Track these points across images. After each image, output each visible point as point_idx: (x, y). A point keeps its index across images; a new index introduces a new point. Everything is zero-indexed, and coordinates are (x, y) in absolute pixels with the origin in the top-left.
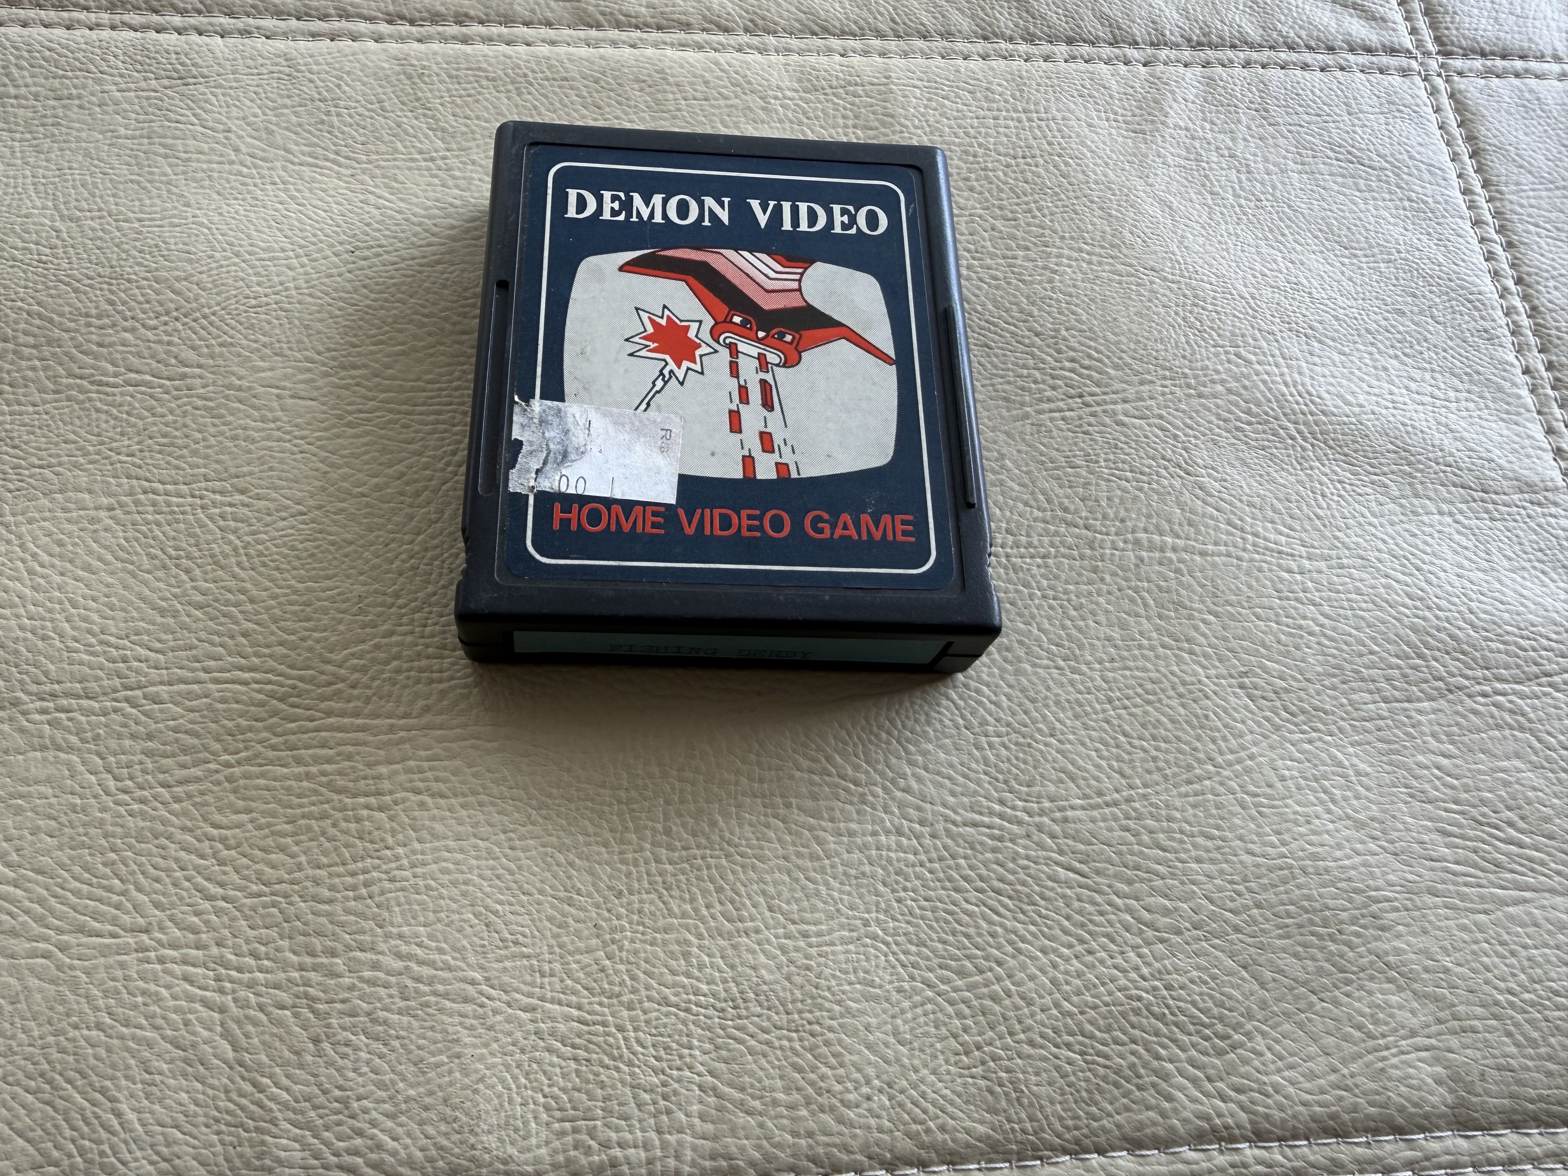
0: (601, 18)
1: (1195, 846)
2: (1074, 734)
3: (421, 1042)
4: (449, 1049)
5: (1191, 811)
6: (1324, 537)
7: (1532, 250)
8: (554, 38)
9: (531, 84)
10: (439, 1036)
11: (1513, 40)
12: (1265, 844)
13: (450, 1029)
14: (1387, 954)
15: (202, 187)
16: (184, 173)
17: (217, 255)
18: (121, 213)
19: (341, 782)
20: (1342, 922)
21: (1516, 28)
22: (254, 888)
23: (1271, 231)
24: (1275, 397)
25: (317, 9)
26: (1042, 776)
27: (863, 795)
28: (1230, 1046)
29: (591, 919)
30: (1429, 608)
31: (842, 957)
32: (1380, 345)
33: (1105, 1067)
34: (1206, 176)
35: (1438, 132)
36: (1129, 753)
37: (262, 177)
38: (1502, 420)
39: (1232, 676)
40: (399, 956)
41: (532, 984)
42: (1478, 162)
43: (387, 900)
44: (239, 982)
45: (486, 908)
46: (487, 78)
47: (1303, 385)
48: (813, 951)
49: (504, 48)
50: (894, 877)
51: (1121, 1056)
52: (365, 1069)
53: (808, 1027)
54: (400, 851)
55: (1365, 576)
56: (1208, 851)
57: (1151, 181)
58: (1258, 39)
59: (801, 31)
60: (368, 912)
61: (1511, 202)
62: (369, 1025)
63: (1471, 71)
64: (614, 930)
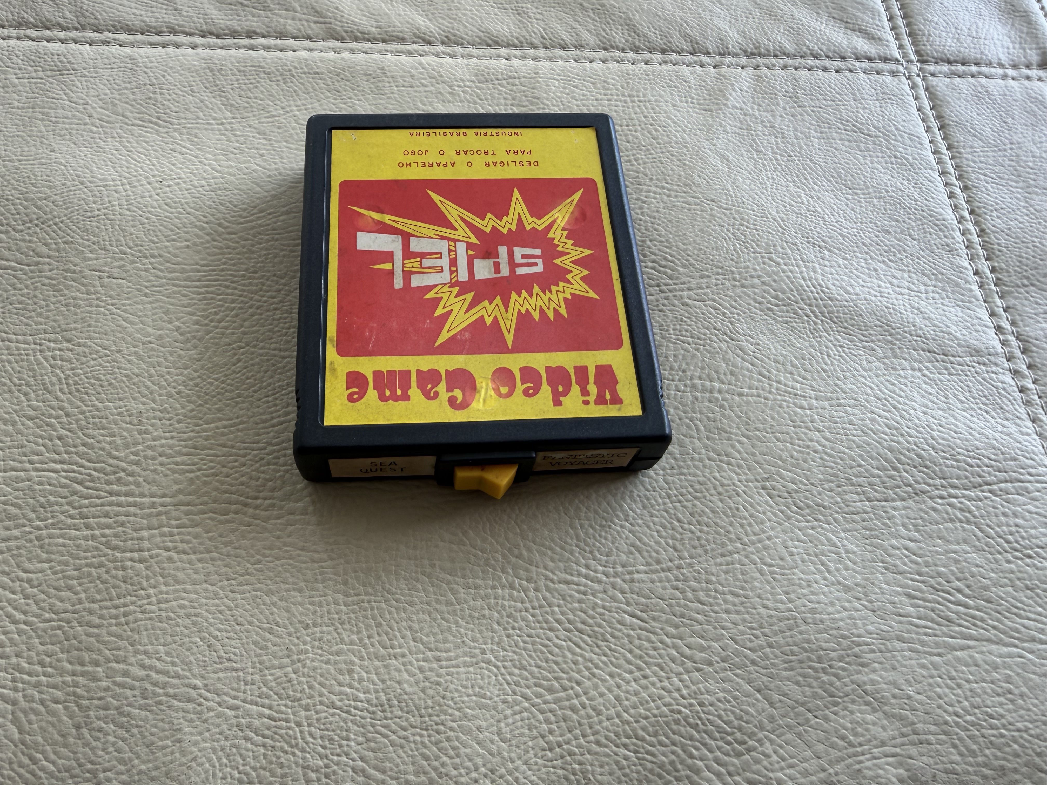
0: (344, 34)
1: (725, 601)
2: (642, 519)
3: (154, 730)
4: (173, 736)
5: (724, 576)
6: (828, 384)
7: (982, 192)
8: (312, 47)
9: (294, 76)
10: (167, 726)
11: (971, 53)
12: (776, 601)
13: (175, 721)
14: (865, 684)
15: (64, 140)
16: (53, 131)
17: (69, 183)
18: (8, 156)
19: (114, 542)
20: (832, 660)
21: (972, 45)
22: (47, 615)
23: (798, 176)
24: (796, 287)
25: (155, 28)
26: (617, 549)
27: (487, 559)
28: (746, 749)
29: (284, 644)
30: (902, 435)
31: (463, 676)
32: (872, 254)
33: (652, 762)
34: (754, 140)
35: (917, 113)
36: (681, 534)
37: (105, 133)
38: (958, 306)
39: (758, 481)
40: (143, 667)
41: (238, 690)
42: (944, 133)
43: (139, 626)
44: (28, 683)
45: (209, 634)
46: (264, 73)
47: (816, 279)
48: (443, 671)
49: (278, 53)
50: (505, 619)
51: (664, 754)
52: (111, 749)
53: (435, 727)
54: (151, 591)
55: (856, 412)
56: (734, 605)
57: (714, 142)
58: (793, 51)
59: (480, 44)
60: (124, 634)
61: (967, 159)
62: (116, 716)
63: (940, 73)
64: (300, 652)
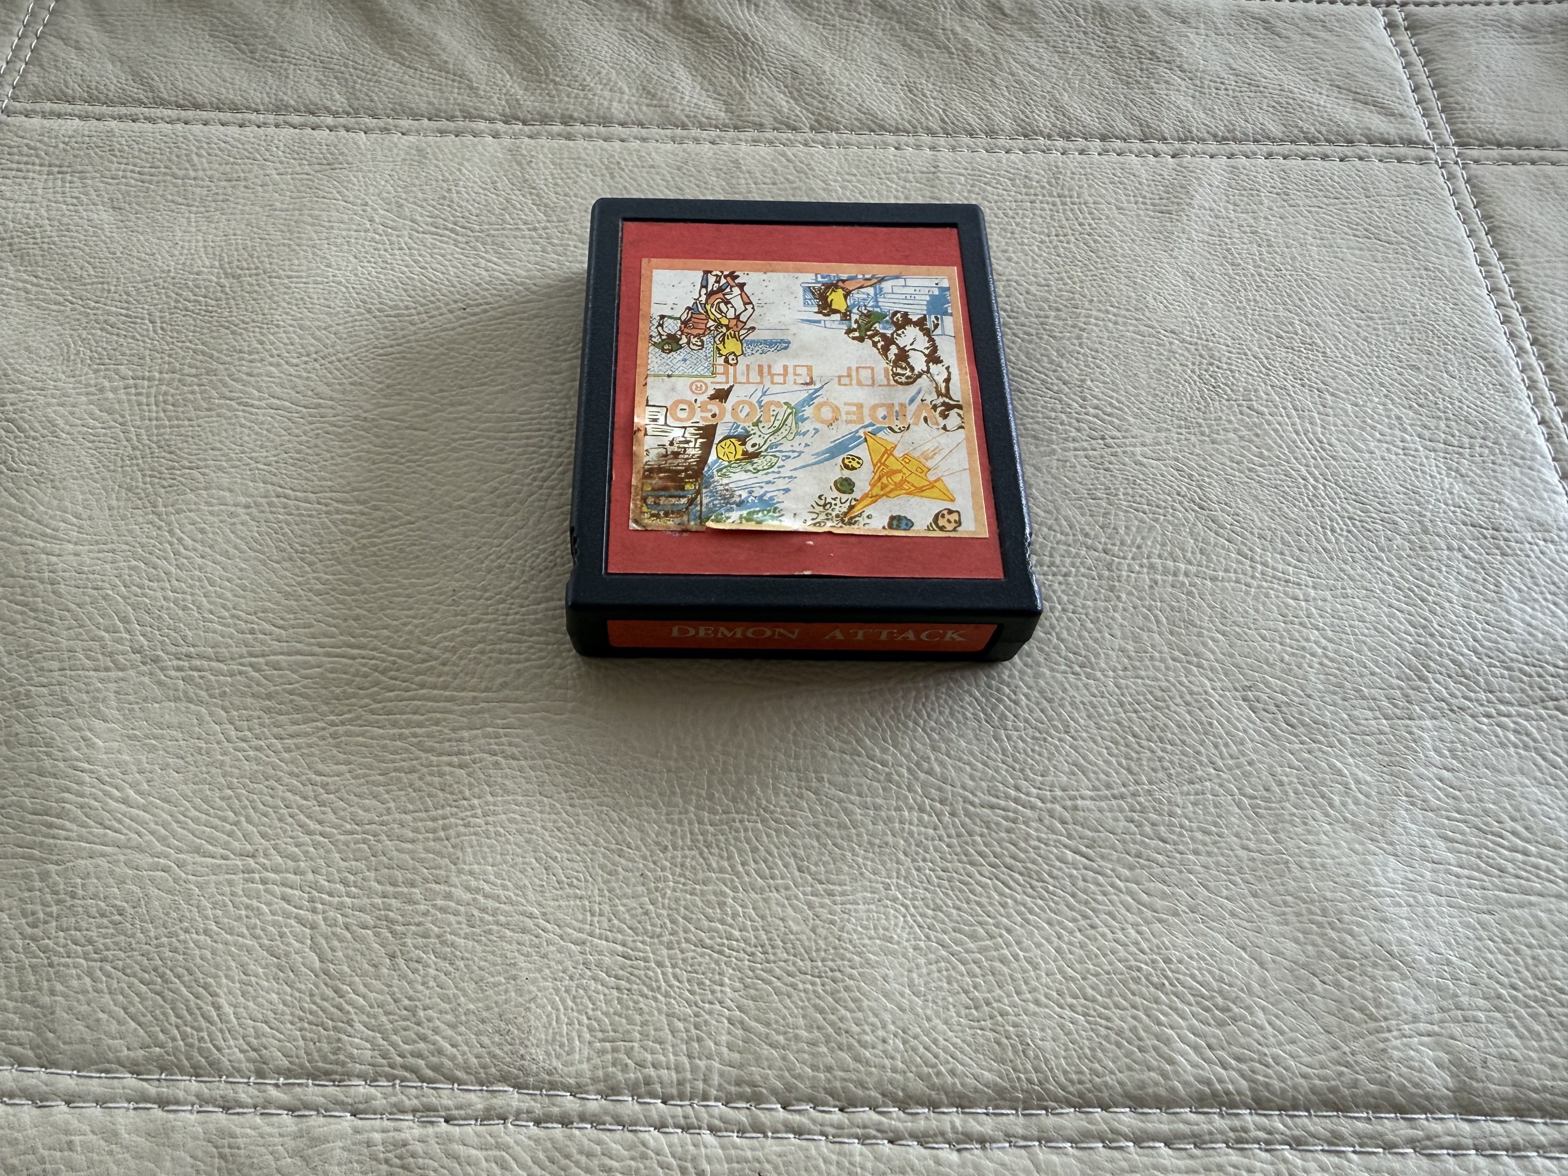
0: (685, 120)
1: (1193, 839)
2: (1087, 732)
3: (483, 963)
4: (507, 971)
5: (1191, 809)
8: (645, 135)
9: (622, 170)
10: (499, 960)
12: (1260, 841)
13: (509, 955)
14: (1390, 943)
18: (274, 271)
19: (429, 743)
20: (1339, 912)
22: (348, 826)
24: (1286, 444)
26: (1056, 768)
27: (889, 774)
28: (1231, 1018)
29: (638, 869)
31: (863, 915)
34: (1228, 250)
35: (1454, 212)
36: (1138, 753)
37: (392, 244)
39: (1236, 689)
40: (468, 889)
41: (583, 922)
42: (1495, 238)
43: (462, 842)
44: (330, 904)
45: (546, 854)
46: (585, 165)
47: (1314, 433)
48: (838, 908)
49: (602, 144)
50: (914, 848)
52: (432, 984)
53: (830, 973)
54: (475, 801)
55: (1368, 605)
57: (1175, 254)
58: (1280, 135)
59: (861, 129)
60: (445, 851)
62: (438, 946)
63: (1486, 159)
64: (658, 879)
